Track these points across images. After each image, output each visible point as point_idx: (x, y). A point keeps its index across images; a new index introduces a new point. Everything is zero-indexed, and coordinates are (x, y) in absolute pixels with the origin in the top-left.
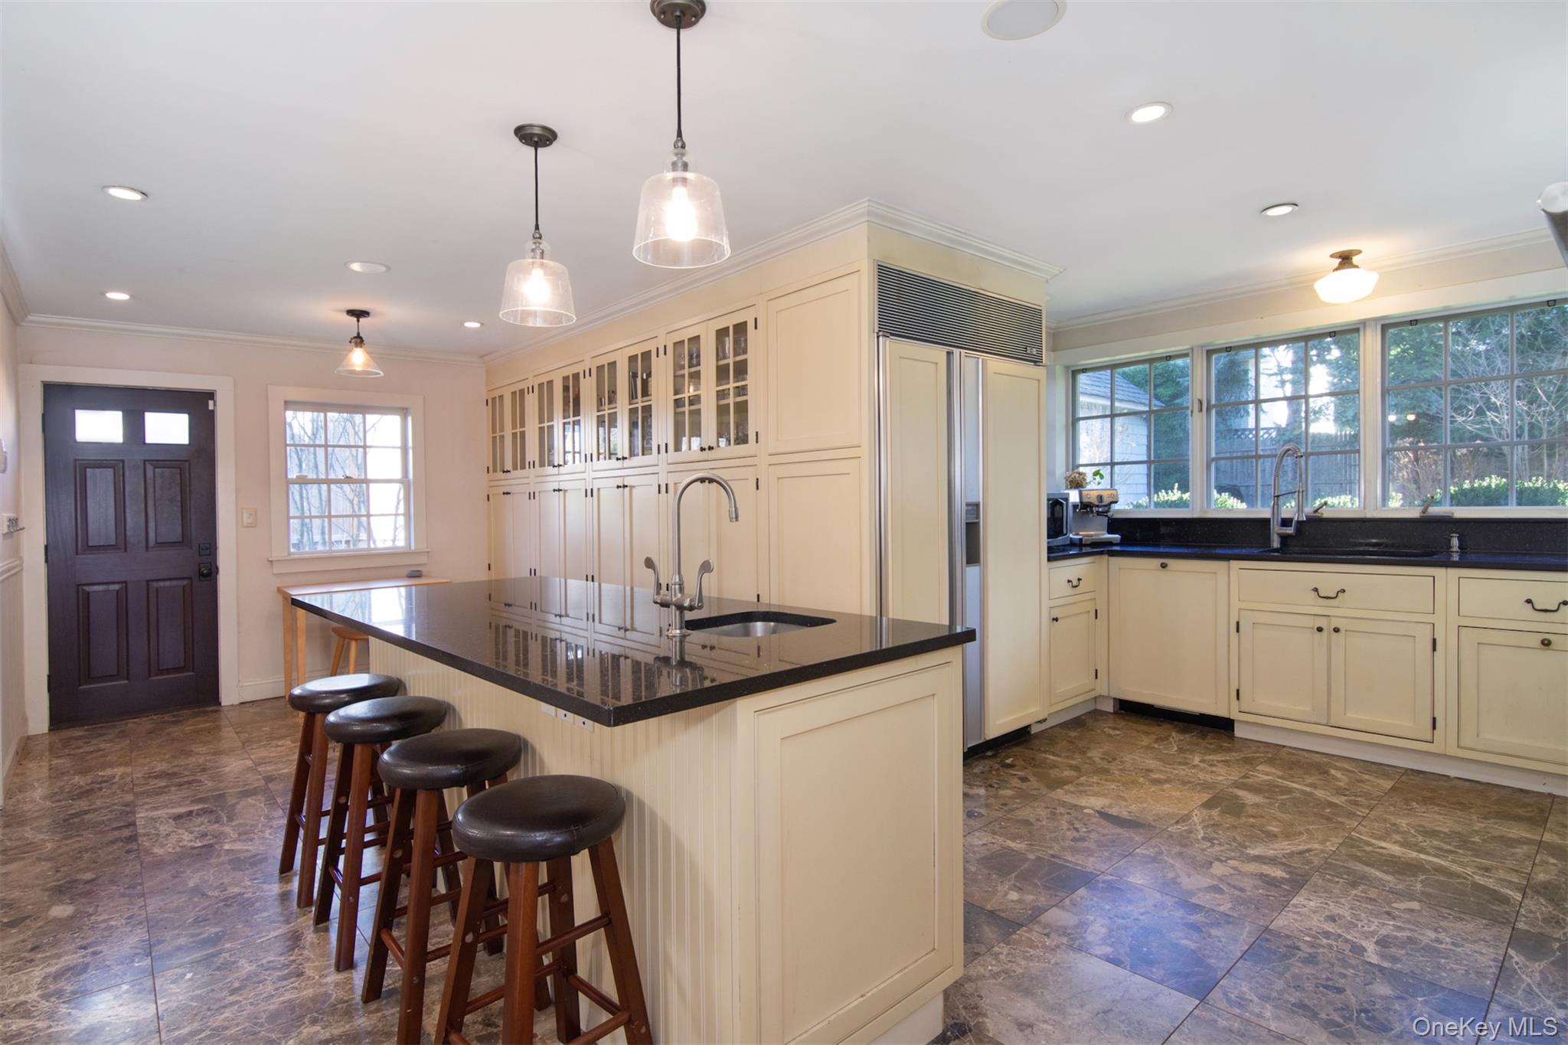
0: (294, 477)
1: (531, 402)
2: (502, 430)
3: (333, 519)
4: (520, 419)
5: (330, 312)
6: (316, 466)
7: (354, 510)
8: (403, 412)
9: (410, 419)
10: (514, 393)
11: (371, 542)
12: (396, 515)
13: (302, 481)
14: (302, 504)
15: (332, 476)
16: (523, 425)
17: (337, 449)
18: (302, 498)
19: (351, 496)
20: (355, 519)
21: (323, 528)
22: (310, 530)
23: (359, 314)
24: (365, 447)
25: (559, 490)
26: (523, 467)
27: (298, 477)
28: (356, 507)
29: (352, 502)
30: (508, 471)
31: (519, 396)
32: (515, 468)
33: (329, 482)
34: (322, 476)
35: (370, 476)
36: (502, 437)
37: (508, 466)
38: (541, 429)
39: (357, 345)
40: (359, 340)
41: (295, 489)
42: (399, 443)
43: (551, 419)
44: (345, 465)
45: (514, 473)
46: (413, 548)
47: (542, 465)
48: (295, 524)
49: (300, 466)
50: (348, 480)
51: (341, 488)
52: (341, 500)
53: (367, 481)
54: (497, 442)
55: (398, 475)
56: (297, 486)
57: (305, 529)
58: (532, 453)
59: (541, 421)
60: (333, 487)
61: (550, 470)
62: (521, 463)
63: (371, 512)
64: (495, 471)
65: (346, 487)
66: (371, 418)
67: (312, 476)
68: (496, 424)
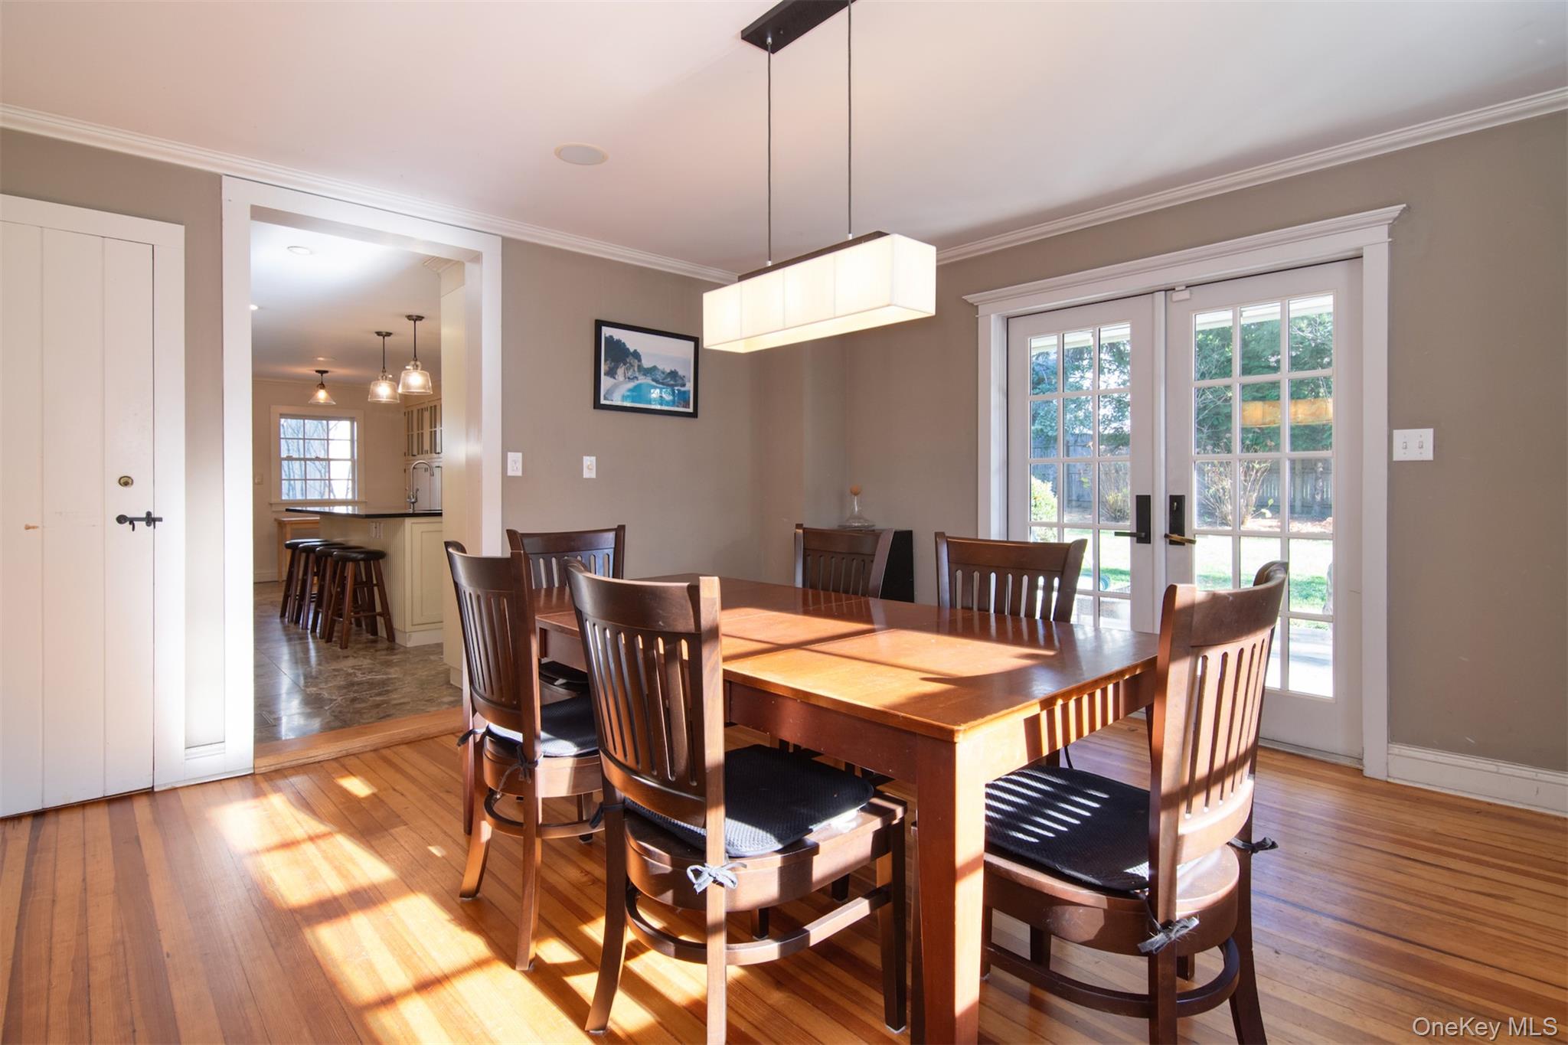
0: (285, 456)
1: (427, 415)
2: (412, 431)
3: (308, 482)
4: (421, 426)
5: (308, 371)
6: (299, 451)
7: (321, 476)
8: (352, 419)
9: (355, 424)
10: (418, 410)
11: (331, 494)
12: (348, 480)
13: (290, 459)
14: (289, 472)
15: (308, 456)
16: (422, 429)
17: (312, 441)
18: (289, 469)
19: (320, 467)
20: (323, 482)
21: (302, 487)
22: (294, 489)
23: (322, 372)
24: (328, 440)
25: (438, 467)
26: (422, 453)
27: (287, 457)
28: (323, 475)
29: (320, 472)
30: (414, 456)
31: (421, 411)
32: (418, 454)
33: (305, 460)
34: (302, 456)
35: (330, 457)
36: (412, 435)
37: (415, 453)
38: (431, 432)
39: (321, 388)
40: (322, 386)
41: (285, 463)
42: (349, 437)
43: (435, 427)
44: (316, 449)
45: (418, 456)
46: (356, 499)
47: (431, 452)
48: (285, 484)
49: (289, 450)
50: (318, 459)
51: (314, 463)
52: (314, 471)
53: (328, 460)
54: (410, 438)
55: (349, 457)
56: (286, 462)
57: (292, 488)
58: (427, 446)
59: (431, 428)
60: (308, 462)
61: (435, 455)
62: (421, 451)
63: (331, 478)
64: (409, 455)
65: (317, 463)
66: (332, 423)
67: (295, 456)
68: (409, 428)
